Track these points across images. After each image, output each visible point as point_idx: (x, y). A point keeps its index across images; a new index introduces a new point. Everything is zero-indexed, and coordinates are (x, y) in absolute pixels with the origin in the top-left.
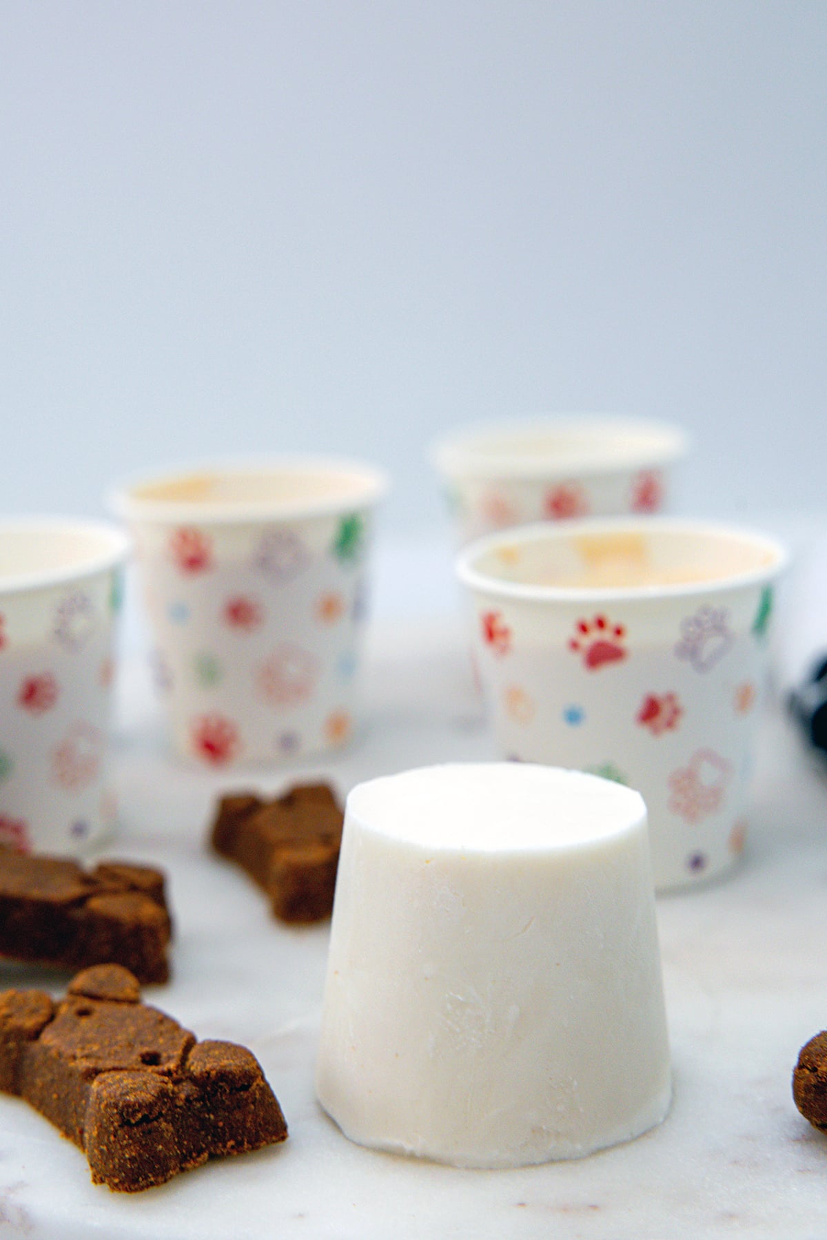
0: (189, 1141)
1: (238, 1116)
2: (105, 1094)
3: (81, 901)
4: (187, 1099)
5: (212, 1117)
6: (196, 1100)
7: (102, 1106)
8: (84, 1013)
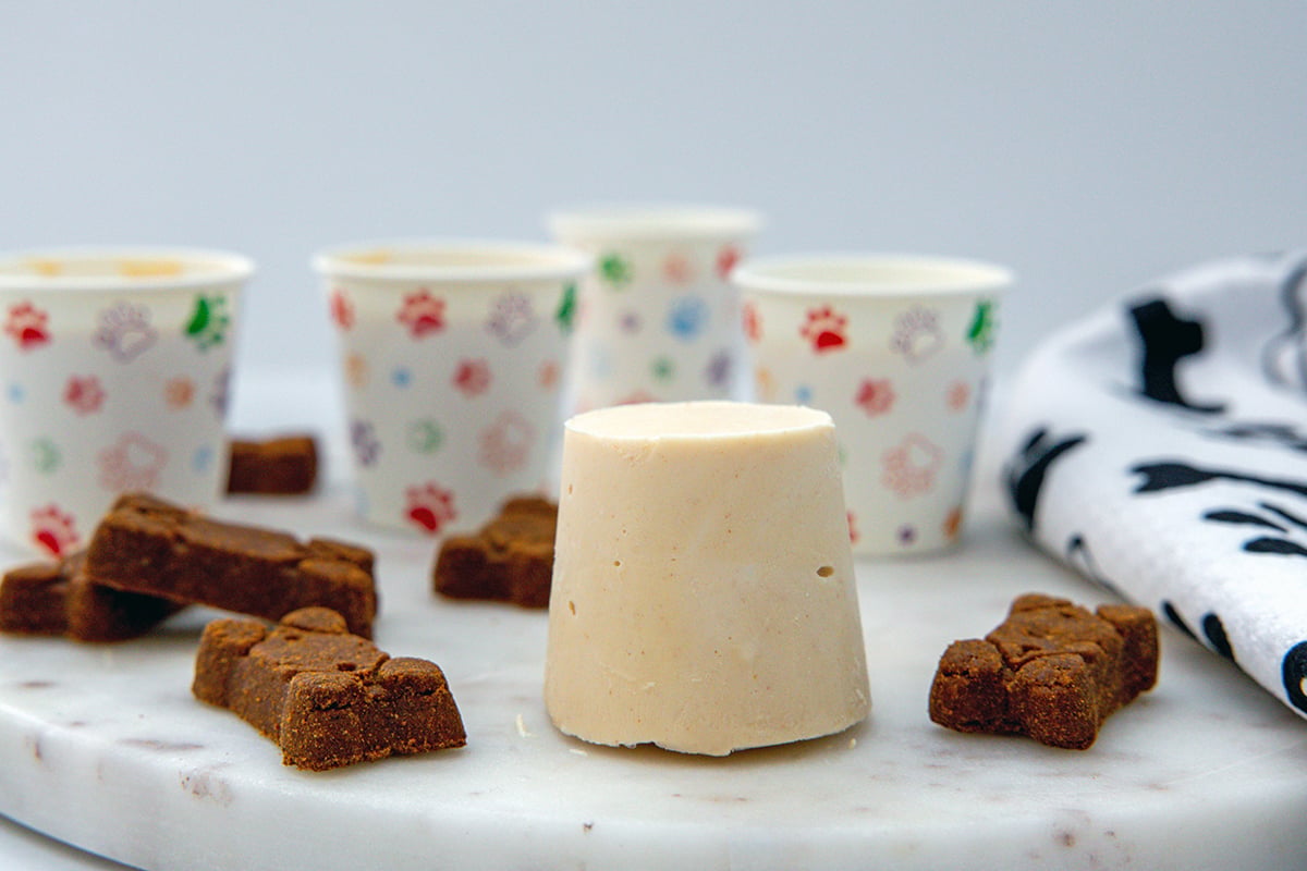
0: (374, 734)
1: (420, 716)
2: (300, 683)
3: (293, 563)
4: (375, 698)
5: (397, 716)
6: (383, 700)
7: (297, 694)
8: (295, 638)
